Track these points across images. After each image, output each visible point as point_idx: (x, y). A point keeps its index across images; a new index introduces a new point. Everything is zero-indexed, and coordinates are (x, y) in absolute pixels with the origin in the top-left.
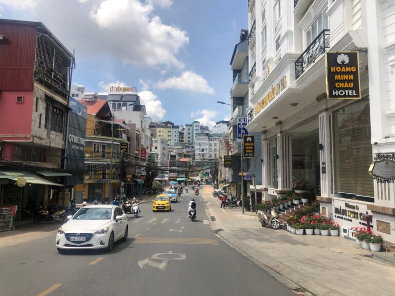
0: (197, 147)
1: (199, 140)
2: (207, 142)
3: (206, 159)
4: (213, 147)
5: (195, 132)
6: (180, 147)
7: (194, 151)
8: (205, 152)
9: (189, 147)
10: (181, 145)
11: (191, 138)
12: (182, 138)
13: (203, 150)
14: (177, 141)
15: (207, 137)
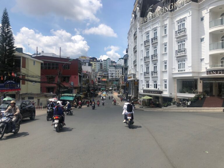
0: (109, 72)
1: (111, 69)
2: (115, 70)
3: (114, 78)
4: (117, 72)
5: (108, 64)
6: (101, 72)
7: (108, 74)
8: (113, 75)
9: (105, 72)
10: (101, 71)
11: (106, 66)
12: (101, 66)
13: (112, 74)
14: (99, 68)
15: (114, 68)
